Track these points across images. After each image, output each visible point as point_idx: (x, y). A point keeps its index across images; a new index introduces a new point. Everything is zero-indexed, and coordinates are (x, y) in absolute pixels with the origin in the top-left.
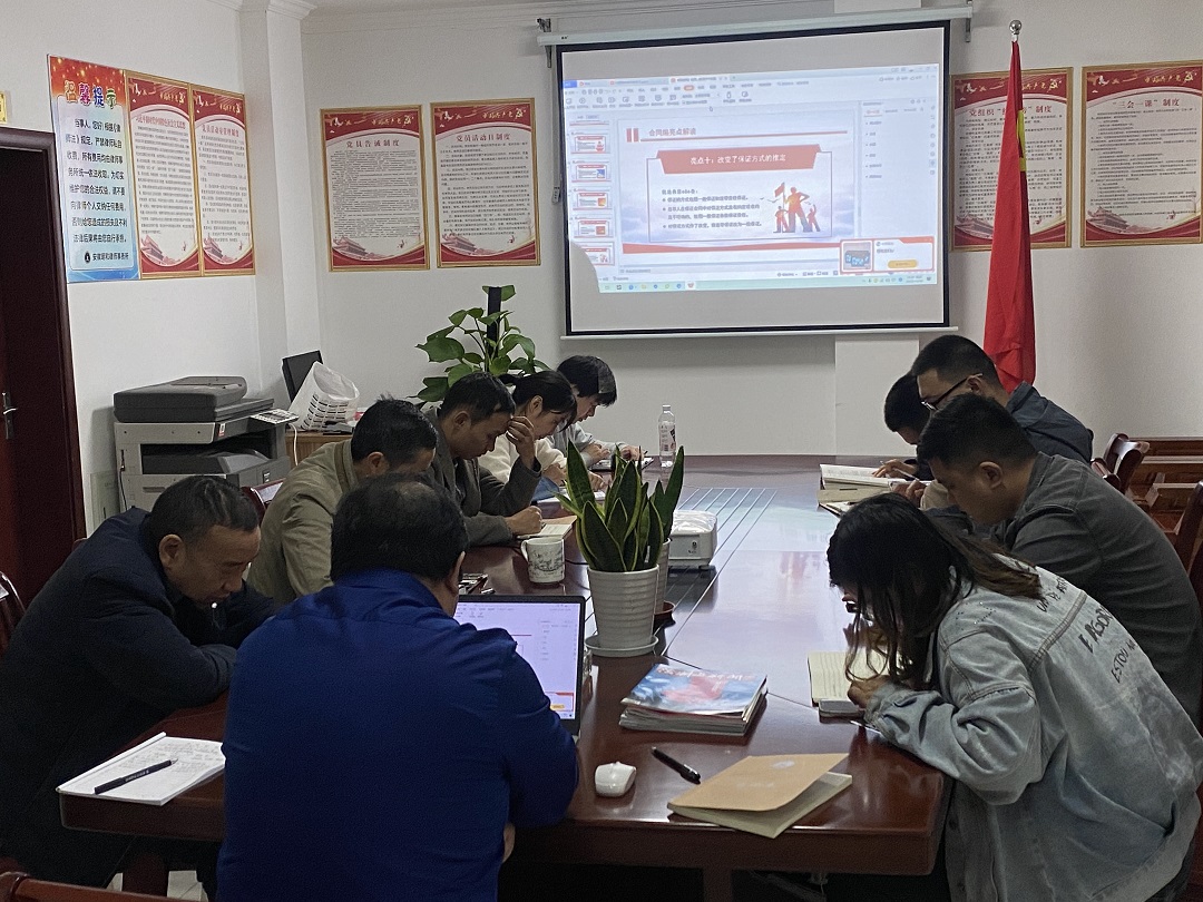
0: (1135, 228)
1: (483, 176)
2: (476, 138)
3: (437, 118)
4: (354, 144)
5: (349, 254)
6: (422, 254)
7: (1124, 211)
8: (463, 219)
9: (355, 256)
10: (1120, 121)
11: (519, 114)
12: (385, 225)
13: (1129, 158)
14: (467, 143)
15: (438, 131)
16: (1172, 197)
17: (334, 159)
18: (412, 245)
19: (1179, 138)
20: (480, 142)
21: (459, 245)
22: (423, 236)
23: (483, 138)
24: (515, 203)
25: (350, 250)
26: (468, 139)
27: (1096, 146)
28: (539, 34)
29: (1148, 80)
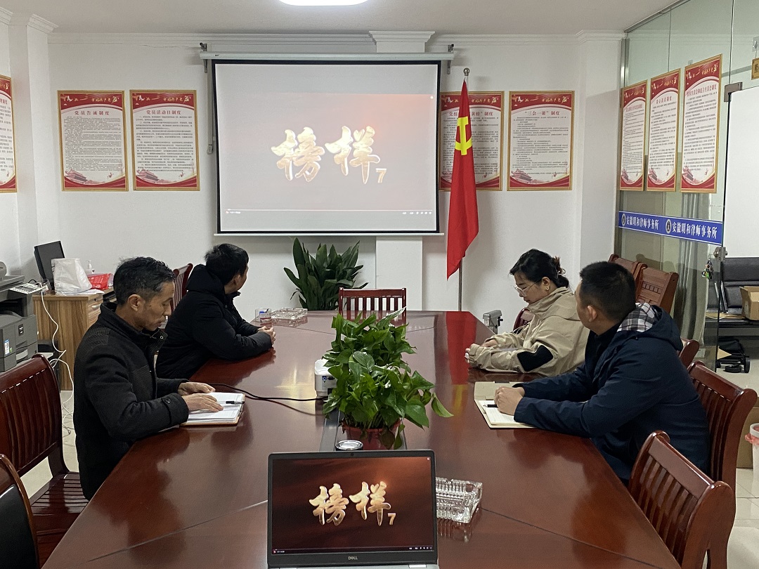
0: (535, 181)
1: (164, 136)
2: (159, 112)
3: (134, 100)
4: (80, 113)
5: (75, 180)
6: (124, 181)
7: (531, 171)
8: (151, 161)
9: (79, 182)
10: (529, 122)
11: (187, 99)
12: (100, 163)
13: (533, 143)
14: (154, 115)
15: (135, 107)
16: (555, 165)
17: (66, 121)
18: (116, 176)
19: (559, 133)
20: (161, 115)
21: (147, 177)
22: (124, 170)
23: (164, 112)
24: (183, 153)
25: (76, 178)
26: (154, 113)
27: (516, 135)
28: (201, 52)
29: (543, 100)
